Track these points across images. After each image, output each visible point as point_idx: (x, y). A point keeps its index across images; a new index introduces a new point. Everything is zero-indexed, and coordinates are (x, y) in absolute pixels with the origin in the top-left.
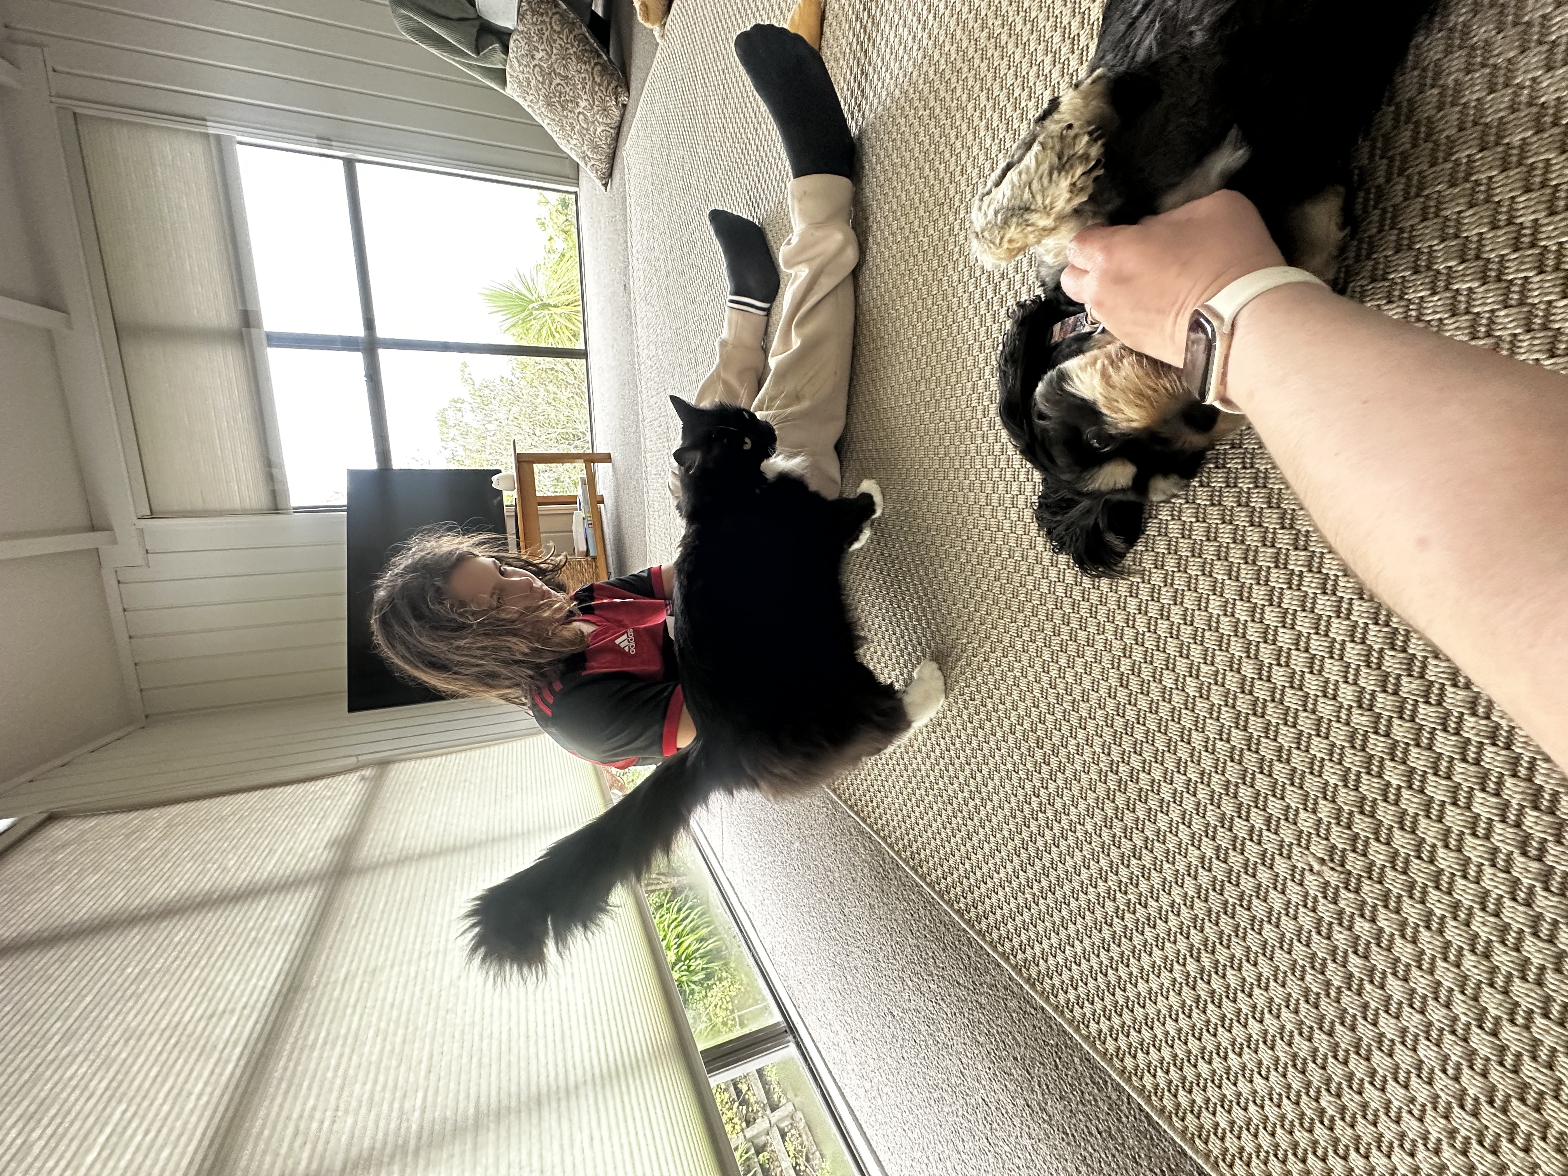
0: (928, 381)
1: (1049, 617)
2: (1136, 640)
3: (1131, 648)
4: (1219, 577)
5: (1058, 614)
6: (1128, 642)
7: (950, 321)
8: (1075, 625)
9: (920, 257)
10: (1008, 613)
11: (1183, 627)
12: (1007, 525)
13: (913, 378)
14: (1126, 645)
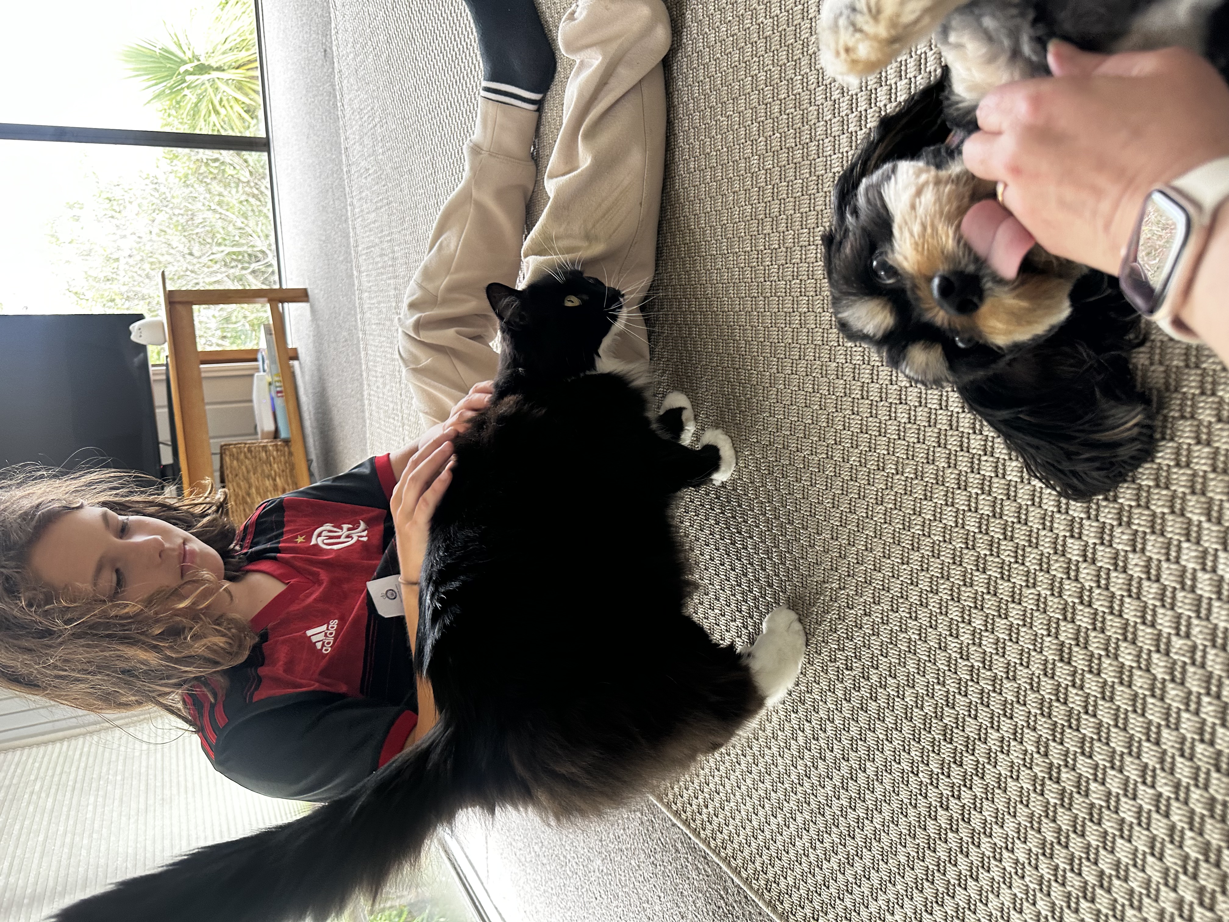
0: (775, 220)
1: (957, 560)
2: (1081, 597)
3: (1074, 608)
4: (1195, 518)
5: (969, 557)
6: (1070, 600)
7: (805, 138)
8: (994, 573)
9: (761, 44)
10: (896, 551)
11: (1146, 583)
12: (892, 428)
13: (754, 216)
14: (1066, 603)
